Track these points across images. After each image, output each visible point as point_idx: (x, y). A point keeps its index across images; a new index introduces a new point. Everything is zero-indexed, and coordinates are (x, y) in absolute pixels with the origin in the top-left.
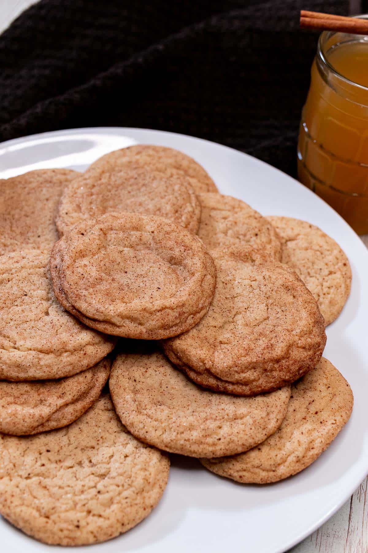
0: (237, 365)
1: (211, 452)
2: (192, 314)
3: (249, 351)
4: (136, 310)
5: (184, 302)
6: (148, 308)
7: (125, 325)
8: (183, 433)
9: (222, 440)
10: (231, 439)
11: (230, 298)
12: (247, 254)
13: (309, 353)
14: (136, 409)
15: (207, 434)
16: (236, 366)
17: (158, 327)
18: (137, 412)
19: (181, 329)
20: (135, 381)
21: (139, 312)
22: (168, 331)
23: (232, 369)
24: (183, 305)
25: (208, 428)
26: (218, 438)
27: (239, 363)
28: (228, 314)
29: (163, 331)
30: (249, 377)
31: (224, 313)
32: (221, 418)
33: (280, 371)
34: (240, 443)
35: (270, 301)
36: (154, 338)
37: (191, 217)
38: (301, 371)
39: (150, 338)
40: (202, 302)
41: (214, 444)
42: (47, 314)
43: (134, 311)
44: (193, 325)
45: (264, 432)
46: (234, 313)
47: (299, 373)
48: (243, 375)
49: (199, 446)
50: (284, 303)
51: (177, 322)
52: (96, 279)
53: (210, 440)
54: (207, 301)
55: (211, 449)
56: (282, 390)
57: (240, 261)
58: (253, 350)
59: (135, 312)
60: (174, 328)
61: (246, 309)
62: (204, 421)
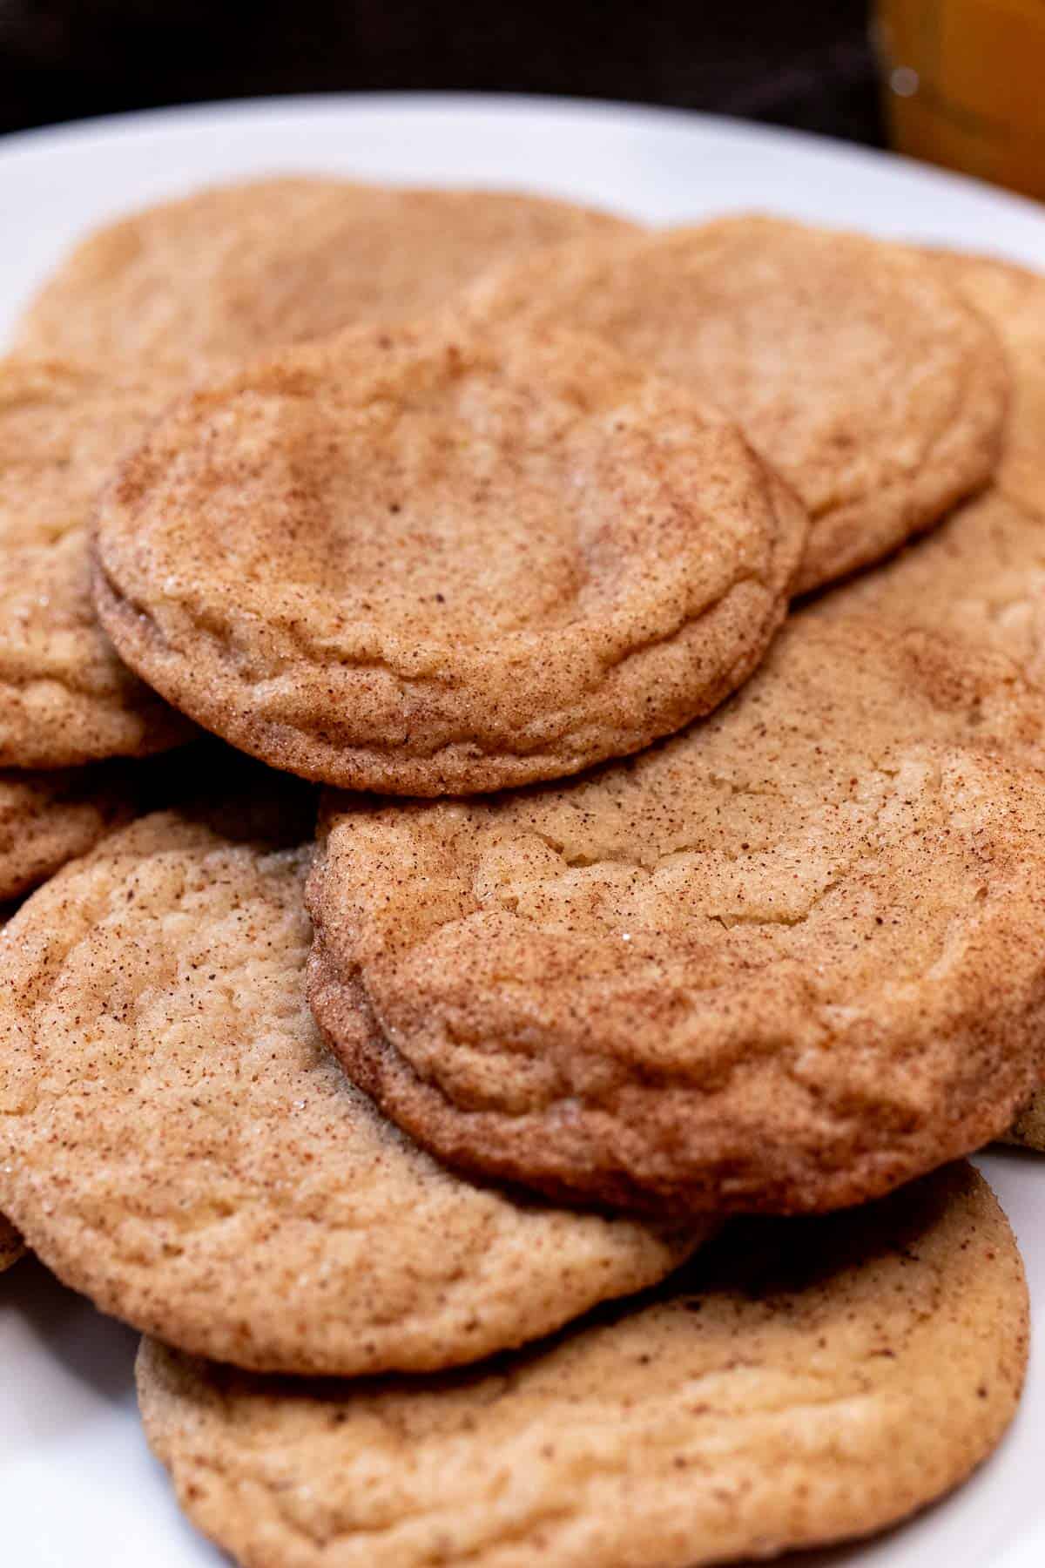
0: (468, 1002)
1: (110, 1282)
2: (475, 738)
3: (560, 974)
4: (257, 613)
5: (465, 670)
6: (309, 625)
7: (189, 651)
8: (73, 1146)
9: (182, 1262)
10: (210, 1273)
11: (728, 789)
12: (967, 682)
13: (824, 1125)
14: (21, 982)
15: (145, 1202)
16: (463, 1006)
17: (296, 715)
18: (19, 995)
19: (390, 772)
20: (131, 895)
21: (263, 623)
22: (328, 753)
23: (441, 1006)
24: (452, 684)
25: (169, 1183)
26: (172, 1240)
27: (483, 997)
28: (660, 833)
29: (308, 740)
30: (479, 1077)
31: (646, 823)
32: (261, 1177)
33: (630, 1124)
34: (234, 1313)
35: (868, 866)
36: (258, 753)
37: (885, 483)
38: (731, 1185)
39: (248, 745)
40: (557, 717)
41: (139, 1259)
42: (55, 537)
43: (249, 610)
44: (458, 788)
45: (373, 1336)
46: (683, 838)
47: (717, 1187)
48: (464, 1055)
49: (82, 1229)
50: (916, 893)
51: (390, 737)
52: (242, 466)
53: (136, 1232)
54: (592, 732)
55: (114, 1269)
56: (615, 1226)
57: (919, 697)
58: (584, 983)
59: (247, 616)
60: (364, 757)
61: (745, 847)
62: (191, 1155)
